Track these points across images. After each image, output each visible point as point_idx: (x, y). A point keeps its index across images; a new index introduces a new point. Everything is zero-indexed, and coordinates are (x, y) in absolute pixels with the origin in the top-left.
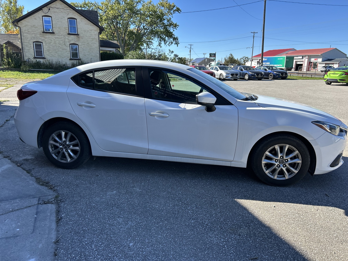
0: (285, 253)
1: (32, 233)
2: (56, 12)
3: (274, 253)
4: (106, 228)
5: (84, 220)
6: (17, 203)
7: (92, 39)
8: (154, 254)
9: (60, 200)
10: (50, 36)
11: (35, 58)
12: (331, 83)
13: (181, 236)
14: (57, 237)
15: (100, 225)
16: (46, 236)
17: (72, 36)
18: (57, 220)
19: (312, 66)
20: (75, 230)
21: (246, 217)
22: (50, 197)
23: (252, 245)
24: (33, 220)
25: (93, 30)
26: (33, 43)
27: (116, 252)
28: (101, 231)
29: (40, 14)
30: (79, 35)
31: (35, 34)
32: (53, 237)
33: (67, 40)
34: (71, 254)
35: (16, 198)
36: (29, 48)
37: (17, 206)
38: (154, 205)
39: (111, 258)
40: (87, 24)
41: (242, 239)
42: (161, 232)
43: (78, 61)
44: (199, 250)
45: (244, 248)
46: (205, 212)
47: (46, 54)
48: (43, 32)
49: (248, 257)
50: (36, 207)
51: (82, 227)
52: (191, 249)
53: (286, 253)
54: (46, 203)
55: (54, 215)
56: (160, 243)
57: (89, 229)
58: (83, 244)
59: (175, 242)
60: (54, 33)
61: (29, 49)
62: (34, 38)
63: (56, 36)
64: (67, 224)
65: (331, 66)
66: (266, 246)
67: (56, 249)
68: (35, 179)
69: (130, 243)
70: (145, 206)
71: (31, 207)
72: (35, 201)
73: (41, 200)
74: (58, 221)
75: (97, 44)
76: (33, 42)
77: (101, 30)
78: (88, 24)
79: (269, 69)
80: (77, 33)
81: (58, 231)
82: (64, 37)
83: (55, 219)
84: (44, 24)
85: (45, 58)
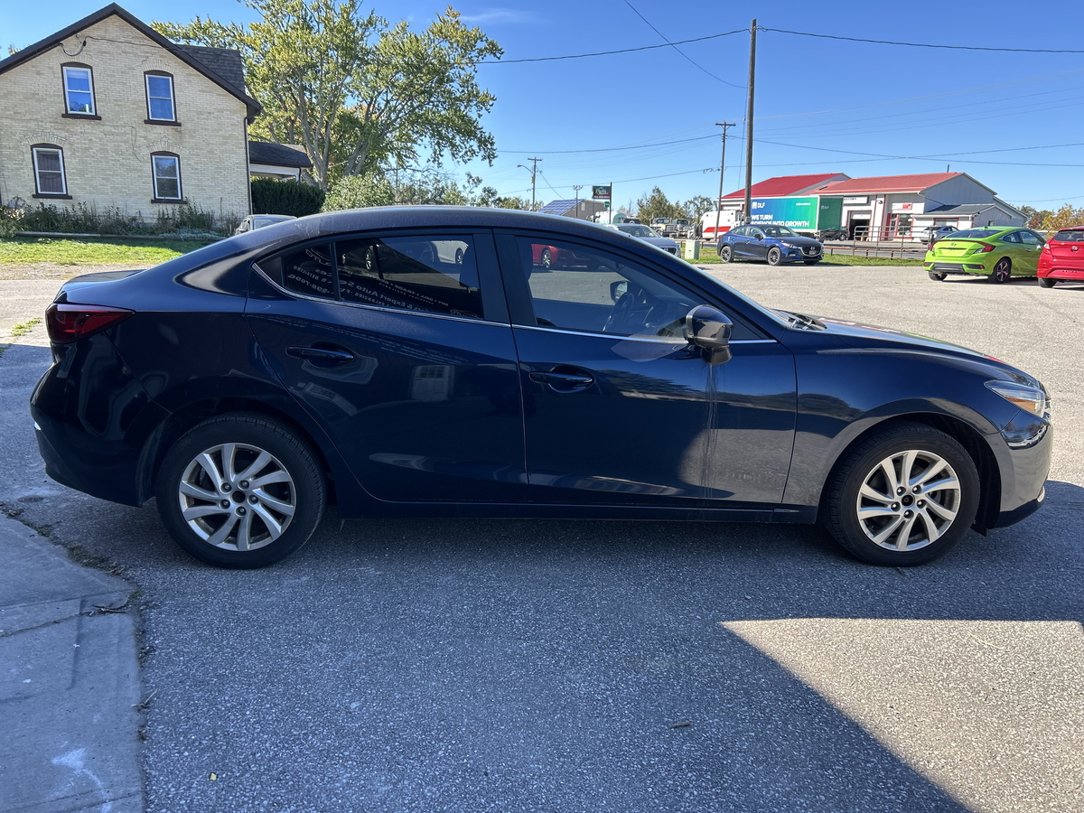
0: (764, 710)
1: (69, 688)
2: (105, 53)
3: (736, 712)
4: (281, 667)
5: (219, 650)
6: (19, 613)
7: (224, 137)
8: (417, 725)
9: (146, 604)
10: (87, 126)
11: (37, 196)
12: (944, 276)
13: (491, 682)
14: (142, 696)
15: (266, 661)
16: (113, 693)
17: (160, 129)
18: (141, 653)
19: (897, 226)
20: (194, 675)
21: (670, 631)
22: (114, 598)
23: (679, 695)
24: (70, 655)
25: (227, 110)
26: (32, 150)
27: (312, 724)
28: (270, 676)
29: (54, 58)
30: (180, 125)
31: (37, 120)
32: (133, 695)
33: (141, 141)
34: (185, 734)
35: (13, 603)
36: (19, 164)
37: (19, 621)
38: (418, 608)
39: (298, 739)
40: (205, 91)
41: (654, 683)
42: (437, 673)
43: (177, 206)
44: (538, 712)
45: (659, 703)
46: (560, 620)
47: (73, 184)
48: (63, 116)
49: (668, 722)
50: (74, 623)
51: (215, 669)
52: (517, 709)
53: (767, 711)
54: (104, 613)
55: (131, 641)
56: (433, 700)
57: (233, 674)
58: (220, 709)
59: (475, 695)
60: (100, 118)
61: (17, 169)
62: (34, 132)
63: (107, 129)
64: (170, 661)
65: (951, 227)
66: (716, 696)
67: (143, 723)
68: (64, 551)
69: (350, 703)
70: (392, 613)
71: (62, 624)
72: (72, 608)
73: (89, 603)
74: (144, 655)
75: (241, 155)
76: (32, 147)
77: (254, 110)
78: (209, 92)
79: (769, 234)
80: (174, 120)
81: (145, 681)
82: (134, 132)
83: (133, 651)
84: (67, 90)
85: (71, 198)
